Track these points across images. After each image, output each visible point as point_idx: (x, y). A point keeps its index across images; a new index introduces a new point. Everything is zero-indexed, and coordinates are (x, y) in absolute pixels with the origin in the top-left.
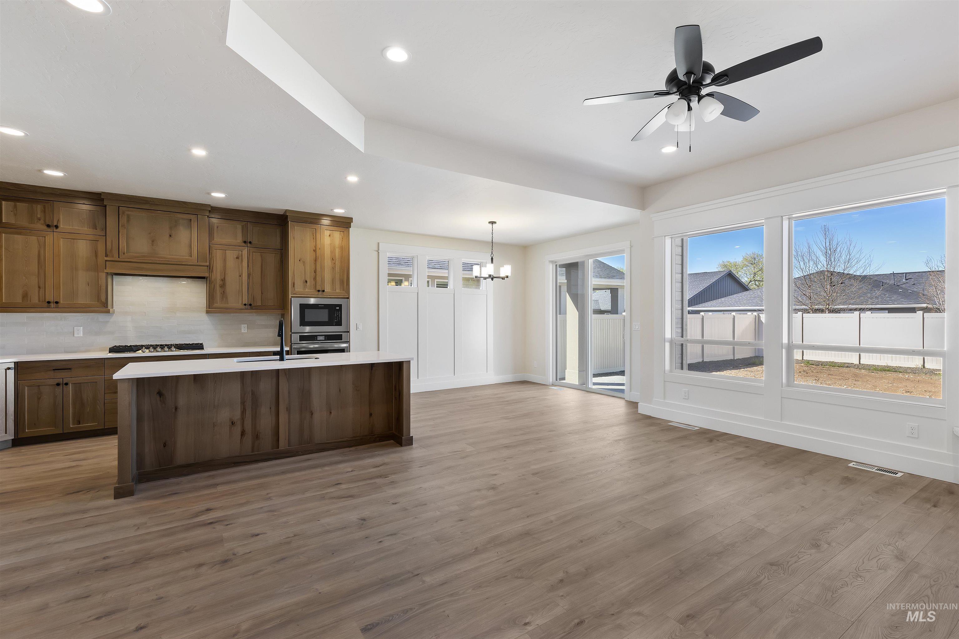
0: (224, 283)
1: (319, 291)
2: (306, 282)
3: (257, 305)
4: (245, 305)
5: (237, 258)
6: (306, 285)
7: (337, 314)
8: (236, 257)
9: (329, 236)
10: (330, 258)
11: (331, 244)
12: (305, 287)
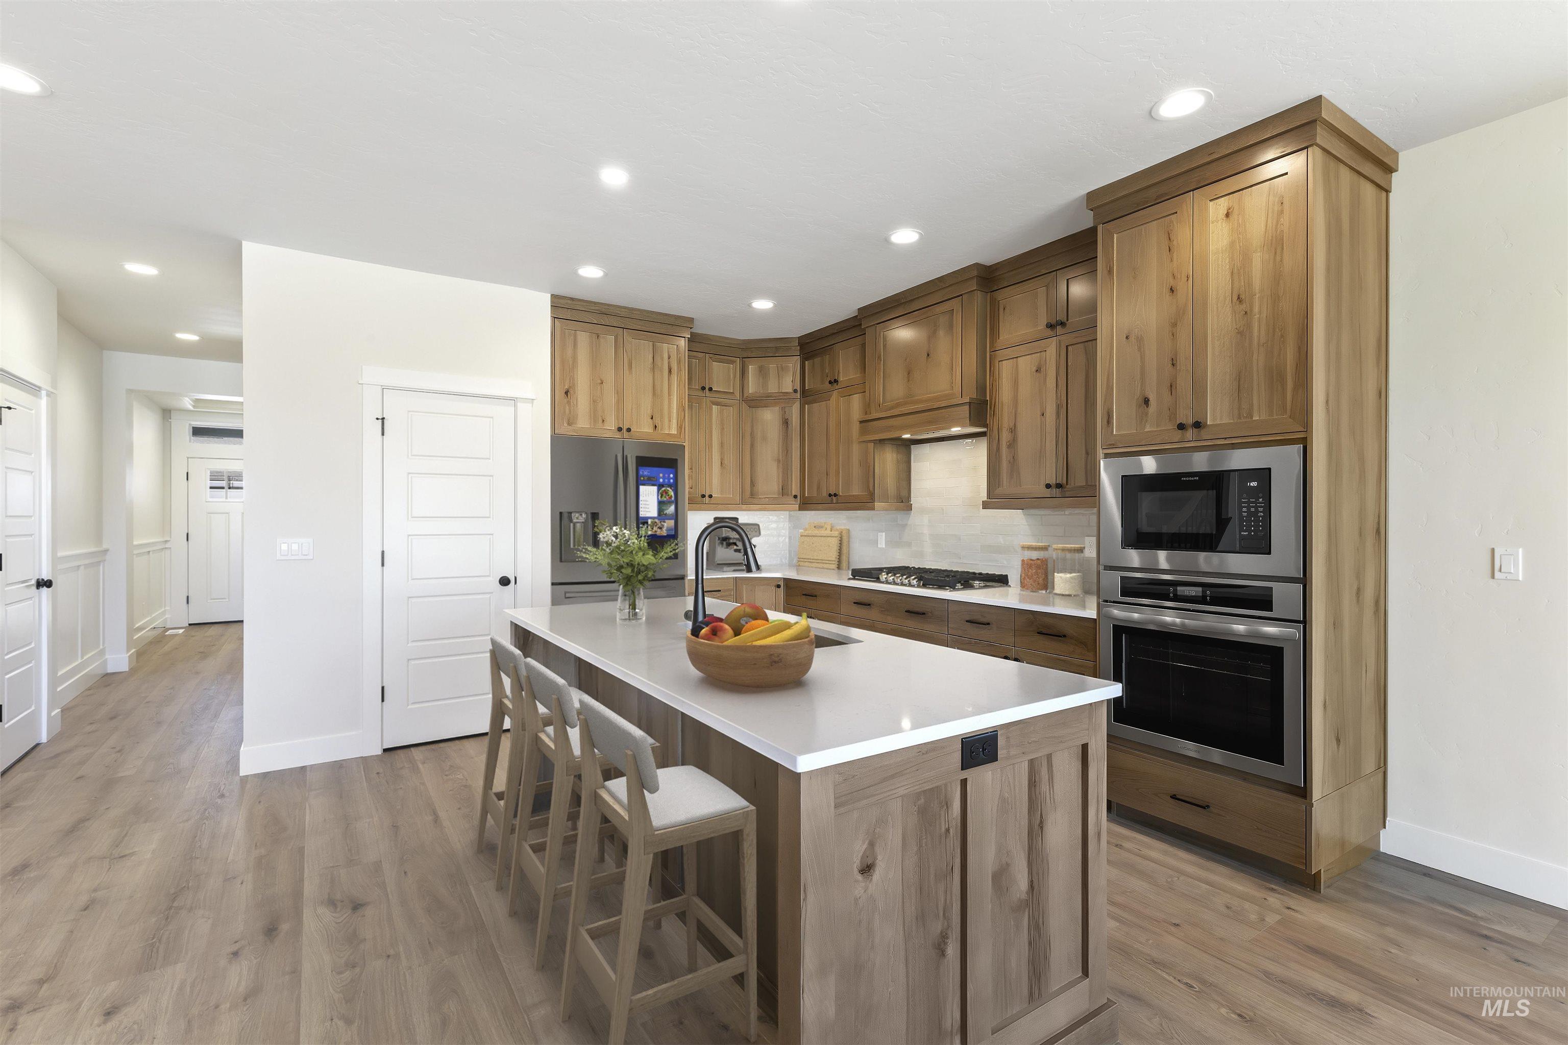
0: (1014, 437)
1: (1181, 427)
2: (1146, 401)
3: (1076, 485)
4: (1048, 486)
5: (1037, 371)
6: (1147, 414)
7: (1249, 508)
8: (1034, 369)
9: (1227, 215)
10: (1229, 299)
11: (1232, 244)
12: (1142, 418)
